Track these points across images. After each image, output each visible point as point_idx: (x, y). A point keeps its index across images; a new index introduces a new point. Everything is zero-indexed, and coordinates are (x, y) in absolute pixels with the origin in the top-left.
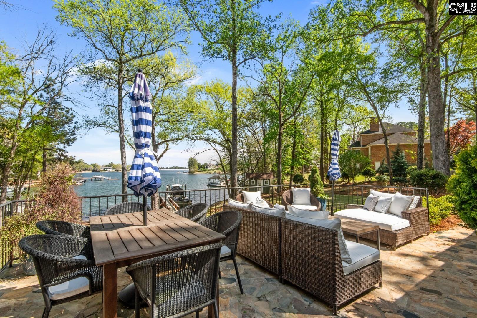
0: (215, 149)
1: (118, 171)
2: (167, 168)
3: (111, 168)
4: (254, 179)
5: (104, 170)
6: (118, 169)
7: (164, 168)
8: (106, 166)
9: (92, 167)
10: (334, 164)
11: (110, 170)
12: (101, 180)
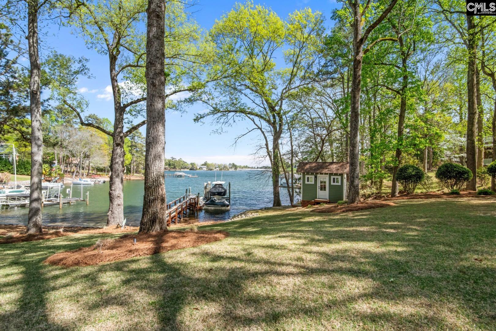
0: (259, 128)
1: (211, 170)
3: (205, 166)
4: (312, 174)
5: (200, 169)
6: (211, 168)
7: (255, 168)
8: (202, 165)
9: (190, 166)
11: (205, 169)
12: (181, 176)
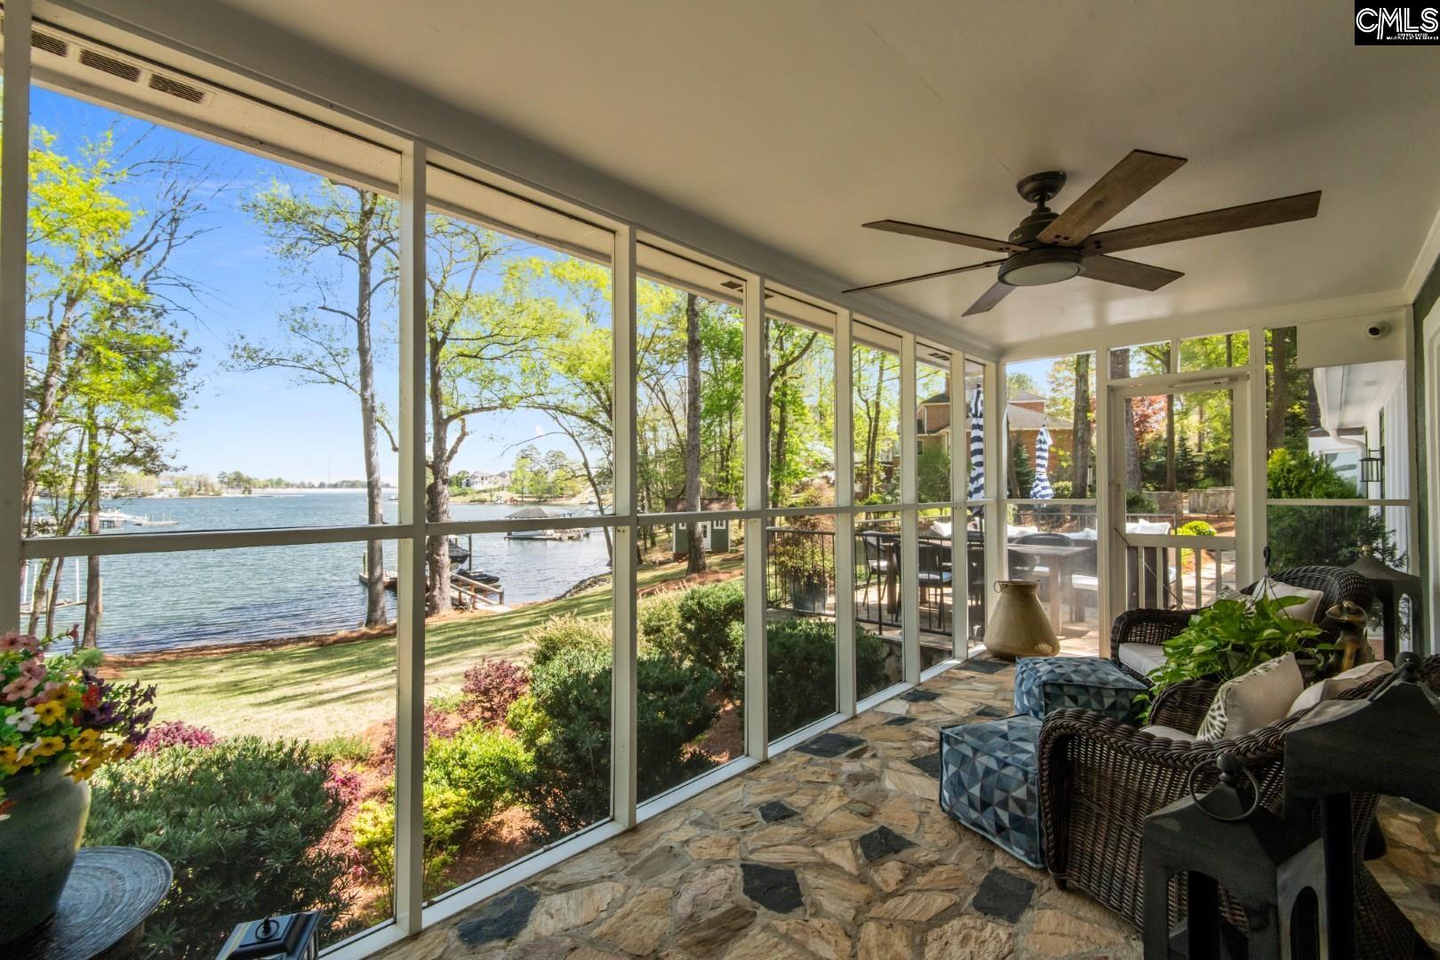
2: (322, 485)
10: (1041, 480)
